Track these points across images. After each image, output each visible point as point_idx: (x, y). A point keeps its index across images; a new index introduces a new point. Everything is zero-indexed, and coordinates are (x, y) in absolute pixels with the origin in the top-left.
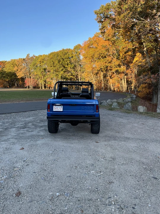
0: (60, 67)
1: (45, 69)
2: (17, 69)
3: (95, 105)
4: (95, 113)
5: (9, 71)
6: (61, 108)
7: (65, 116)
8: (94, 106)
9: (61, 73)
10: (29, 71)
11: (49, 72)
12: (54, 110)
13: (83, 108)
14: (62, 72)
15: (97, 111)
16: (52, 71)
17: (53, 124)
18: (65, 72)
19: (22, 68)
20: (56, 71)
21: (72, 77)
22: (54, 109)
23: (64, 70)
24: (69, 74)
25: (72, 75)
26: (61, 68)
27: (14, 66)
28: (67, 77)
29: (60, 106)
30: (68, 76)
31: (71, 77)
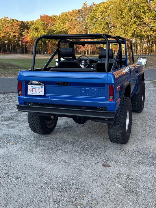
0: (131, 19)
1: (108, 24)
2: (69, 26)
3: (106, 85)
4: (106, 102)
5: (59, 30)
6: (41, 90)
7: (50, 105)
8: (104, 87)
9: (132, 28)
10: (86, 28)
11: (114, 27)
12: (29, 93)
13: (83, 90)
14: (135, 26)
15: (111, 97)
16: (118, 25)
17: (35, 118)
18: (139, 25)
19: (77, 24)
20: (125, 25)
21: (151, 33)
22: (29, 90)
23: (137, 23)
24: (147, 28)
25: (151, 30)
26: (133, 20)
27: (65, 23)
28: (143, 33)
29: (39, 84)
30: (145, 32)
31: (148, 33)
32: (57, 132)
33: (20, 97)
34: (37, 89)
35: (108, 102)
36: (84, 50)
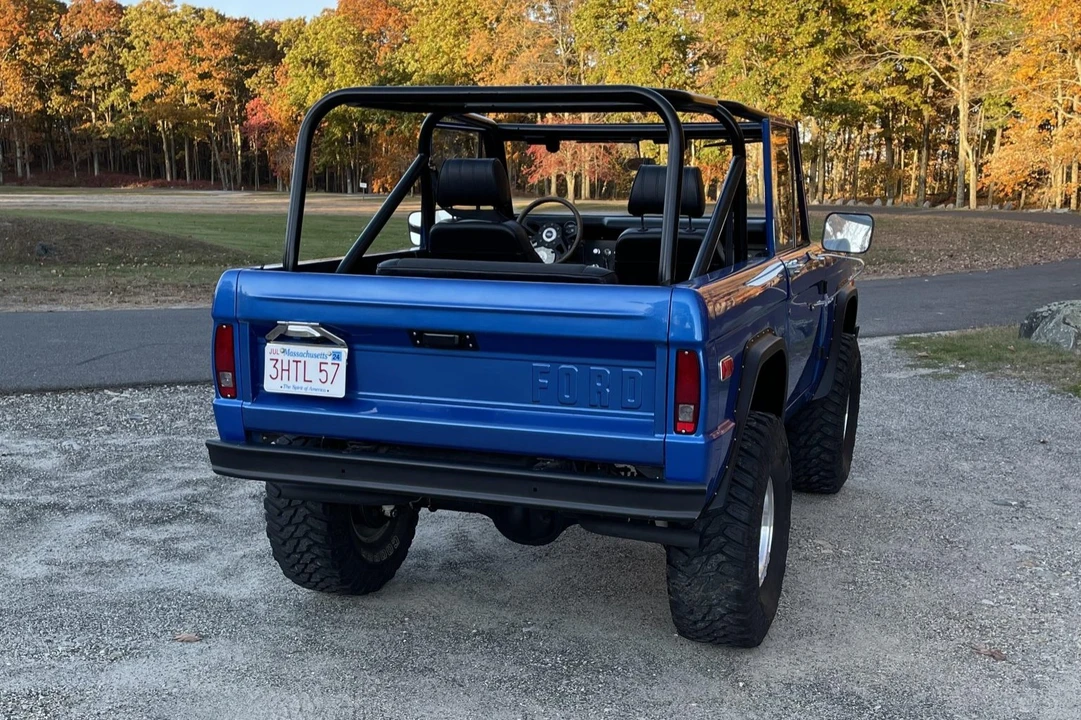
0: (802, 18)
1: (681, 44)
2: (487, 49)
3: (661, 353)
4: (658, 437)
5: (431, 68)
6: (331, 369)
7: (374, 445)
8: (652, 357)
9: (804, 69)
10: (569, 62)
11: (715, 59)
12: (270, 385)
13: (544, 373)
14: (818, 58)
15: (686, 413)
16: (736, 52)
18: (839, 53)
19: (525, 43)
20: (768, 50)
21: (898, 93)
22: (269, 369)
23: (830, 43)
24: (880, 70)
25: (900, 79)
26: (811, 27)
27: (464, 31)
28: (857, 95)
29: (323, 341)
30: (868, 88)
31: (886, 93)
32: (413, 583)
33: (224, 402)
34: (313, 365)
35: (672, 438)
36: (558, 177)
